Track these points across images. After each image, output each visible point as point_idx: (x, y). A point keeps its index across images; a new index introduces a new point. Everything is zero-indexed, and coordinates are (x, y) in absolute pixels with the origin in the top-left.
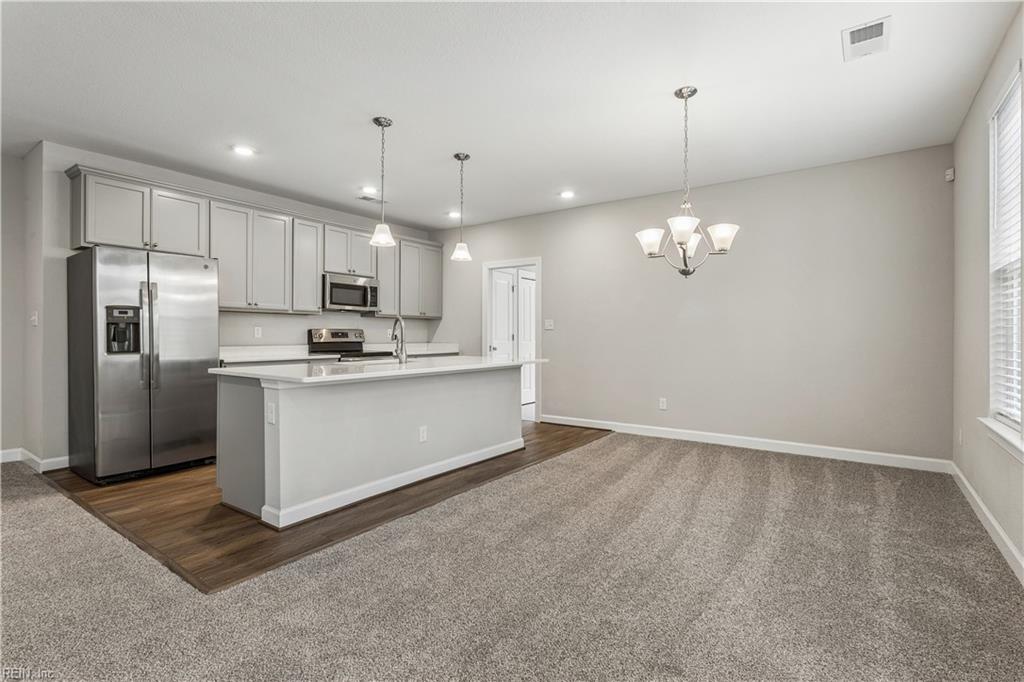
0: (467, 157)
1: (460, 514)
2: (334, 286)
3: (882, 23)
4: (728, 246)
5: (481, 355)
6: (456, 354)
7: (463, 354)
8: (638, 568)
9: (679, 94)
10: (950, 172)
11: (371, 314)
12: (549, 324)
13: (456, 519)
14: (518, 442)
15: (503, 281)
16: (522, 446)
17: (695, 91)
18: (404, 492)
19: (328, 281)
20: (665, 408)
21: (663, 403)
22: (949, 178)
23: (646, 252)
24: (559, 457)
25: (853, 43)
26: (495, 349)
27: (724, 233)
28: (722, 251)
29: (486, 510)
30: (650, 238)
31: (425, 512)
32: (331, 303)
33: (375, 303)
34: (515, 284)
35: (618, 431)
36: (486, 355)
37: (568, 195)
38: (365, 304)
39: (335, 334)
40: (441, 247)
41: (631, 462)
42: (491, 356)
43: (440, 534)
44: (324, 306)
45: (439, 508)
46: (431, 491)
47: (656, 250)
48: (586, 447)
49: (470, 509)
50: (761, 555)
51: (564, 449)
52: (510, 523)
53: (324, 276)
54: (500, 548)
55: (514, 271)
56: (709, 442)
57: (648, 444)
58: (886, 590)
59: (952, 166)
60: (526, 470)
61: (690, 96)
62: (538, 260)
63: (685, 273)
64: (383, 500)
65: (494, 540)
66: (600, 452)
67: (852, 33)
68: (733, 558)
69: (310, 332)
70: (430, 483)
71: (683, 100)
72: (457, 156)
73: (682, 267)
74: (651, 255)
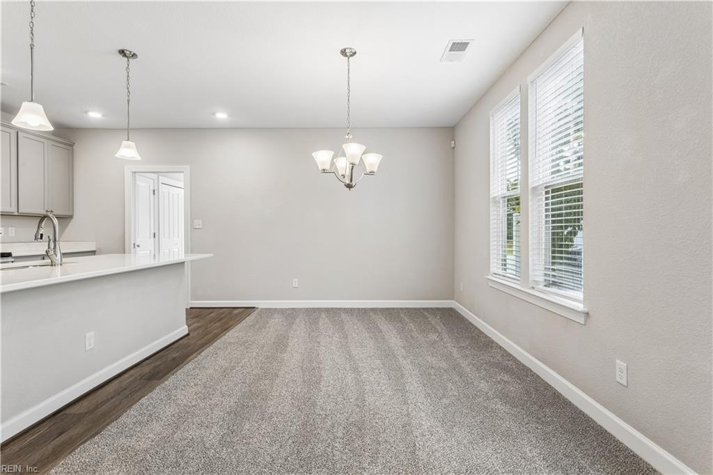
0: (134, 56)
1: (158, 419)
3: (468, 43)
4: (375, 170)
5: (124, 253)
6: (93, 253)
7: (101, 252)
8: (350, 420)
9: (343, 52)
10: (453, 142)
12: (198, 223)
13: (156, 426)
14: (183, 330)
15: (145, 184)
16: (187, 332)
17: (355, 53)
18: (67, 411)
20: (297, 286)
21: (295, 283)
23: (320, 168)
24: (226, 337)
25: (450, 51)
26: (138, 246)
27: (373, 160)
28: (372, 173)
29: (185, 405)
31: (112, 429)
34: (156, 188)
35: (260, 307)
36: (130, 253)
37: (222, 116)
40: (72, 145)
41: (287, 331)
42: (135, 252)
43: (146, 451)
45: (129, 418)
46: (107, 401)
47: (327, 167)
48: (243, 323)
49: (169, 411)
50: (413, 383)
51: (226, 329)
52: (217, 412)
54: (223, 443)
55: (155, 176)
56: (329, 307)
57: (290, 315)
58: (483, 385)
59: (454, 140)
60: (203, 354)
61: (351, 56)
62: (187, 168)
63: (349, 186)
64: (43, 430)
65: (212, 436)
66: (257, 327)
67: (454, 43)
68: (401, 390)
70: (100, 391)
71: (347, 58)
72: (122, 52)
73: (348, 182)
74: (324, 171)
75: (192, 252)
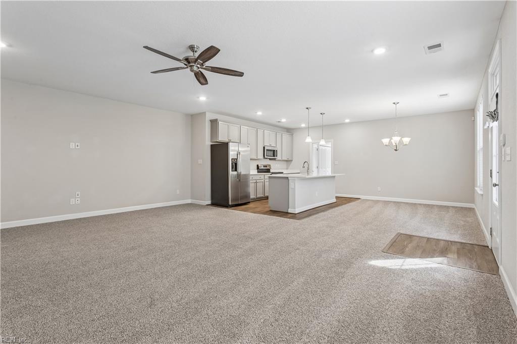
0: (324, 114)
2: (267, 150)
3: (447, 94)
4: (408, 143)
9: (394, 103)
11: (275, 159)
12: (336, 163)
16: (336, 201)
19: (266, 148)
20: (380, 191)
21: (379, 189)
22: (473, 119)
23: (385, 144)
27: (406, 140)
28: (406, 145)
30: (386, 141)
32: (267, 156)
33: (277, 156)
35: (363, 199)
38: (274, 156)
39: (264, 166)
40: (292, 135)
44: (264, 156)
47: (387, 144)
53: (264, 147)
59: (474, 116)
61: (397, 104)
62: (332, 140)
63: (396, 150)
69: (258, 165)
70: (319, 208)
71: (395, 105)
72: (321, 114)
73: (395, 148)
74: (386, 145)
75: (334, 173)
